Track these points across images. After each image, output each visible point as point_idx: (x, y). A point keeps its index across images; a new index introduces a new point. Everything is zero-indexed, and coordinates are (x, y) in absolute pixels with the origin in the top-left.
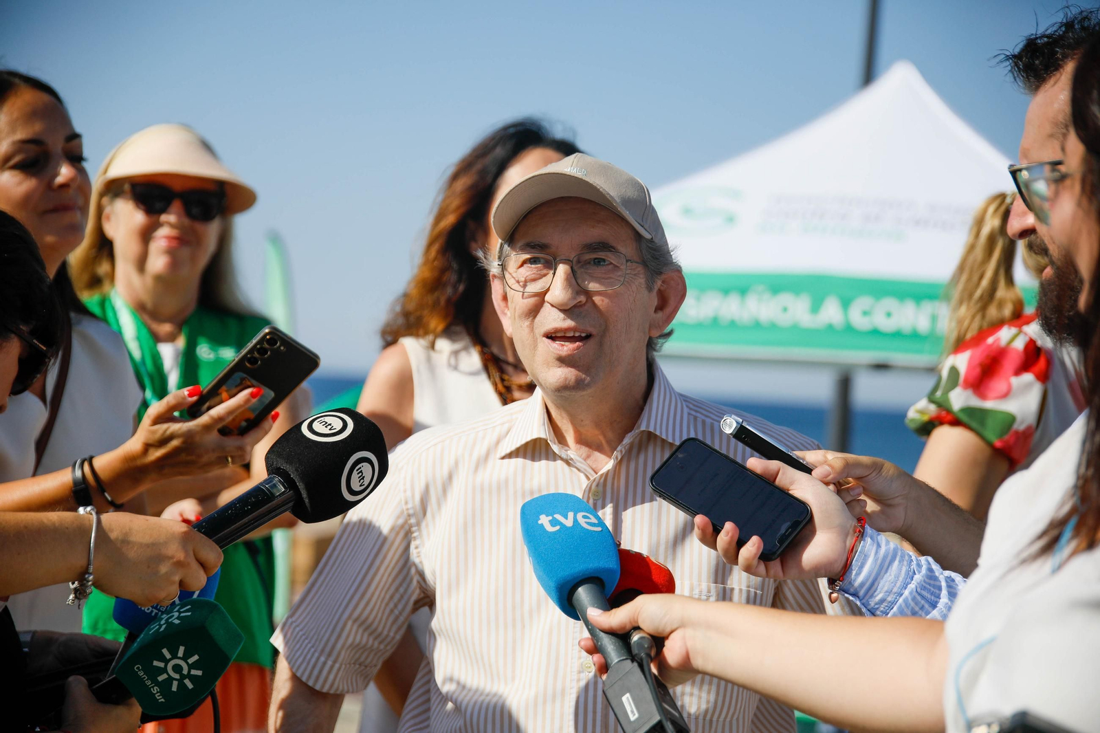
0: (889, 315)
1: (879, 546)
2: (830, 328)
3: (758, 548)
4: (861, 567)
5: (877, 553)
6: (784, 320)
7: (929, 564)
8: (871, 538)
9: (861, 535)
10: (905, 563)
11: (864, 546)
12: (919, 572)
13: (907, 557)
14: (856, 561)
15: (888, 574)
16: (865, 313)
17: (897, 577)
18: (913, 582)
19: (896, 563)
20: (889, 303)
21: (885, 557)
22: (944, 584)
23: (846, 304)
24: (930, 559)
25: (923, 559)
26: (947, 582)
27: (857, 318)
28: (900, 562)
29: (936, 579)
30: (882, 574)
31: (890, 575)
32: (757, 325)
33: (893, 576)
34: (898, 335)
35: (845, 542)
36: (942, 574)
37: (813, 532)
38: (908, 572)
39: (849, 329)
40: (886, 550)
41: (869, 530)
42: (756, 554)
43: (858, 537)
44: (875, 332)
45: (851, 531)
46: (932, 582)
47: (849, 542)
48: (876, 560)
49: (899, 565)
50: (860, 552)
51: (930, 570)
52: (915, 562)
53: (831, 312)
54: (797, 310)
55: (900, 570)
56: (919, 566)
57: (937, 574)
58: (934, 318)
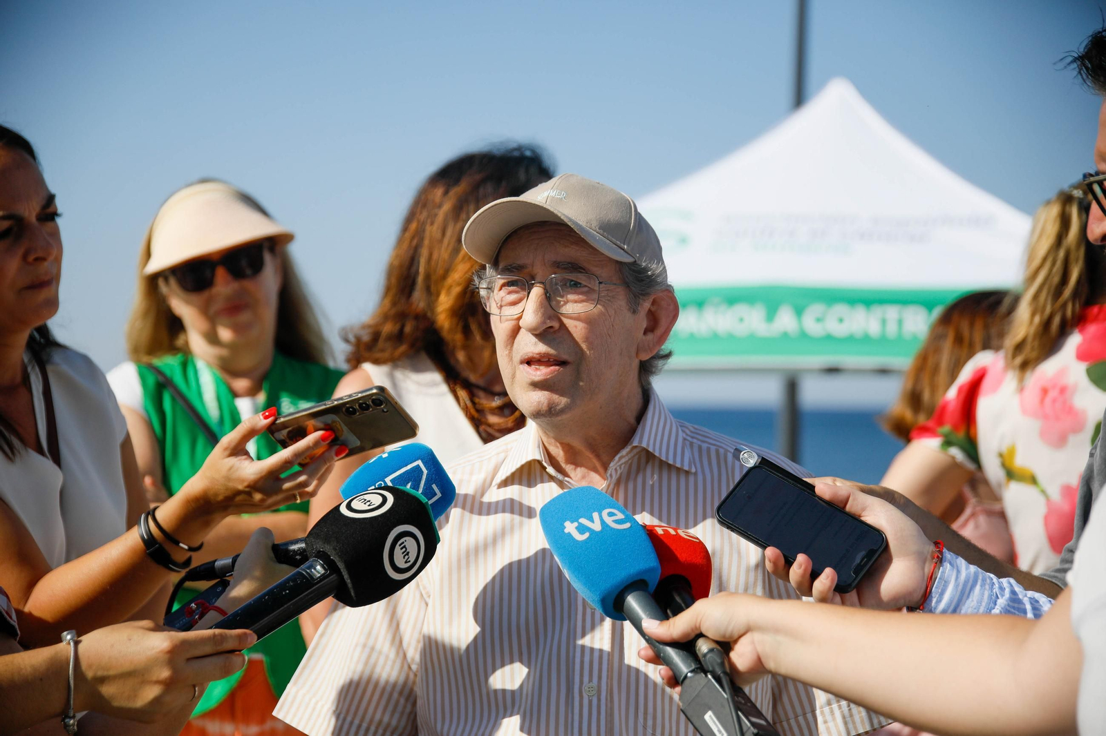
0: (841, 320)
1: (958, 572)
2: (785, 335)
3: (832, 580)
4: (942, 594)
5: (957, 578)
6: (741, 330)
7: (1011, 586)
8: (950, 564)
9: (940, 561)
10: (987, 587)
11: (943, 572)
12: (1003, 596)
13: (988, 581)
14: (936, 588)
15: (970, 600)
16: (819, 320)
17: (980, 602)
18: (997, 607)
19: (978, 588)
20: (840, 309)
21: (966, 582)
22: (1028, 607)
23: (799, 312)
24: (1012, 581)
25: (1004, 581)
26: (1031, 603)
27: (810, 324)
28: (981, 586)
29: (1020, 602)
30: (964, 600)
31: (973, 601)
32: (715, 336)
33: (975, 602)
34: (850, 339)
35: (923, 569)
36: (1026, 596)
37: (889, 560)
38: (990, 597)
39: (803, 335)
40: (967, 575)
41: (948, 555)
42: (830, 588)
43: (936, 563)
44: (829, 338)
45: (929, 557)
46: (1016, 605)
47: (928, 568)
48: (956, 586)
49: (980, 590)
50: (940, 578)
51: (1013, 592)
52: (997, 585)
53: (786, 321)
54: (752, 320)
55: (983, 595)
56: (1002, 589)
57: (1021, 597)
58: (884, 322)
